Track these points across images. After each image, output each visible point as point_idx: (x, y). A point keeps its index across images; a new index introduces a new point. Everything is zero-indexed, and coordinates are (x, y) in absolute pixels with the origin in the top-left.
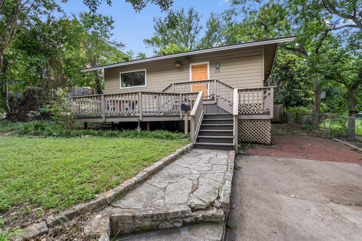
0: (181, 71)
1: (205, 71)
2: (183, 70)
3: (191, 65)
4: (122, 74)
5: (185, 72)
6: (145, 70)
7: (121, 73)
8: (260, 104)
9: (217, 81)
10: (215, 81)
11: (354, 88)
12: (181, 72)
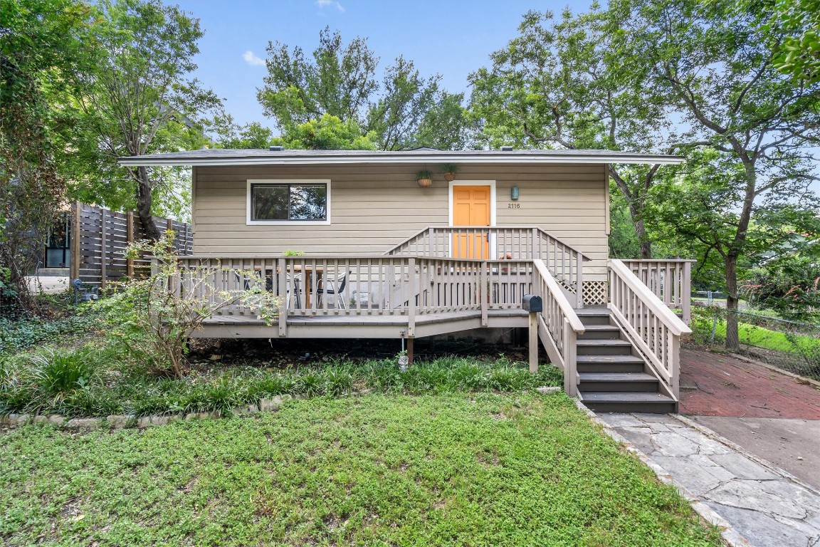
0: (426, 194)
1: (484, 202)
2: (433, 195)
3: (452, 184)
4: (253, 185)
5: (436, 198)
6: (328, 182)
7: (249, 182)
8: (602, 284)
9: (539, 231)
10: (535, 231)
11: (733, 256)
12: (426, 198)
